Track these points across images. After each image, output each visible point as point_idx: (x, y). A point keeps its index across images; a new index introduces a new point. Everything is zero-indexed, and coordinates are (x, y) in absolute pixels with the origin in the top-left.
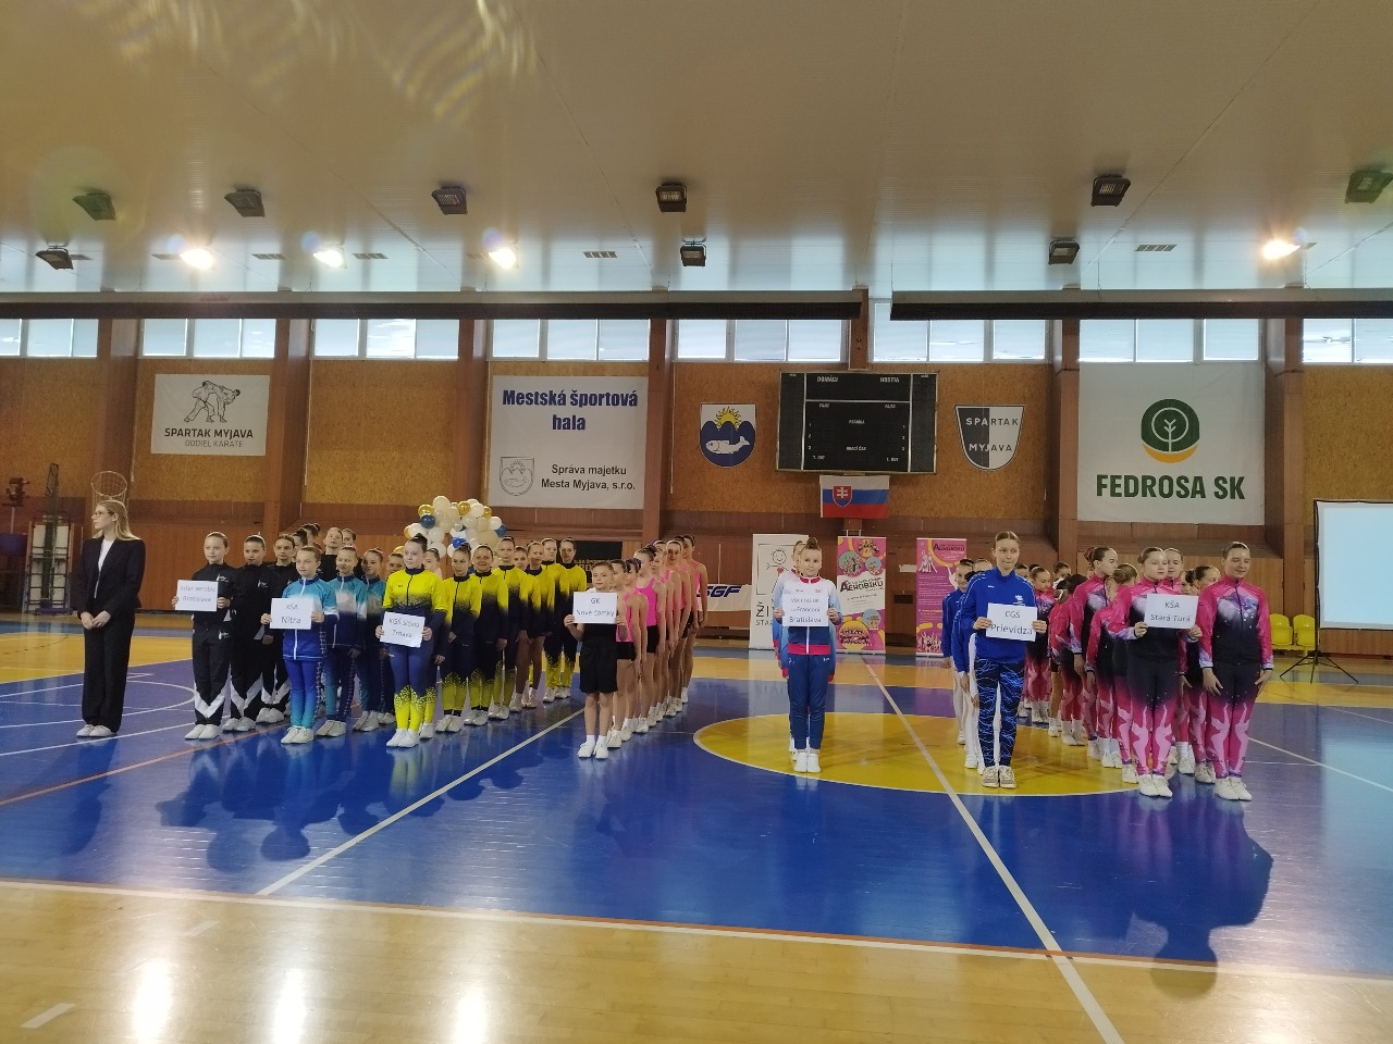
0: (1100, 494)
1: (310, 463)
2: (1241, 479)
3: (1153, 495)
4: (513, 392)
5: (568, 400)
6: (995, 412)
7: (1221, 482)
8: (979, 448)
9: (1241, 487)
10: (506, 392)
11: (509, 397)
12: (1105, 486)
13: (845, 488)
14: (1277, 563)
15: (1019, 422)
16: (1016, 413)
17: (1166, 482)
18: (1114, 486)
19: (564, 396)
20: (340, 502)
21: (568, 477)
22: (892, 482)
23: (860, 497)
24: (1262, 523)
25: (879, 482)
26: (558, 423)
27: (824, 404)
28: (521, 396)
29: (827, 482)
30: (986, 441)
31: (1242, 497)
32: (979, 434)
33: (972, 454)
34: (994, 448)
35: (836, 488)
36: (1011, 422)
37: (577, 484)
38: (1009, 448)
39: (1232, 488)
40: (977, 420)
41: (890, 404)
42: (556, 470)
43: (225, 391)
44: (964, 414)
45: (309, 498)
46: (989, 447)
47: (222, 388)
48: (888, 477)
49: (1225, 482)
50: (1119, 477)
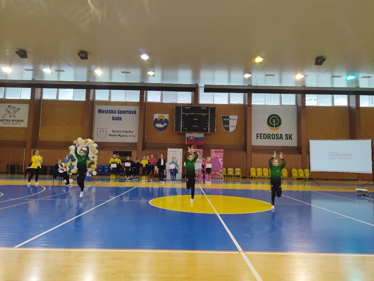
0: (257, 138)
1: (41, 129)
3: (270, 139)
4: (101, 110)
5: (117, 112)
6: (231, 117)
7: (287, 135)
8: (227, 126)
9: (292, 137)
10: (99, 110)
11: (100, 111)
12: (258, 136)
13: (192, 137)
14: (300, 156)
15: (237, 120)
16: (236, 117)
17: (273, 135)
18: (261, 136)
19: (116, 111)
20: (49, 140)
21: (117, 134)
22: (204, 135)
23: (196, 139)
24: (296, 146)
25: (201, 135)
26: (113, 118)
27: (187, 114)
28: (103, 111)
29: (188, 135)
30: (229, 124)
31: (292, 139)
32: (227, 123)
33: (225, 128)
34: (231, 126)
35: (190, 137)
36: (235, 120)
37: (119, 135)
38: (234, 126)
39: (289, 137)
40: (226, 119)
41: (204, 114)
42: (113, 131)
43: (15, 108)
44: (223, 117)
45: (40, 139)
46: (230, 126)
47: (14, 107)
48: (203, 134)
49: (288, 135)
50: (262, 134)
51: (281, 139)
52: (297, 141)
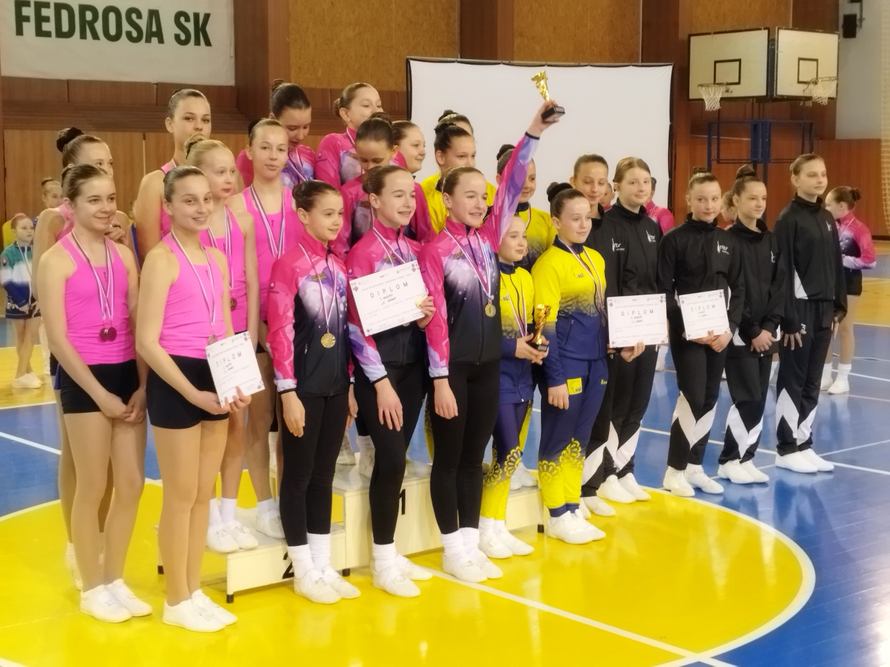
0: (20, 32)
2: (207, 16)
3: (95, 37)
7: (182, 19)
9: (209, 29)
12: (27, 19)
17: (112, 16)
18: (40, 19)
24: (231, 81)
31: (208, 43)
39: (196, 30)
50: (47, 5)
51: (154, 40)
52: (232, 54)
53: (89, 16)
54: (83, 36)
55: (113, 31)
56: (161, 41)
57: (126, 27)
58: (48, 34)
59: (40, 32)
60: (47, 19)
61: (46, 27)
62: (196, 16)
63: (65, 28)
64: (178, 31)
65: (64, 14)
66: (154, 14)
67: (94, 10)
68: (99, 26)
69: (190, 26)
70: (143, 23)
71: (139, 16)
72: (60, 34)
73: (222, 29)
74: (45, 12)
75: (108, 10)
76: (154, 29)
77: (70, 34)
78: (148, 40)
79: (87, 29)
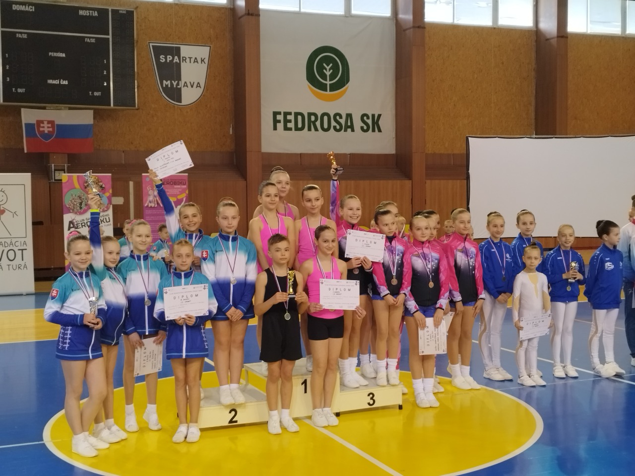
0: (275, 128)
2: (379, 116)
3: (316, 129)
6: (185, 51)
7: (365, 118)
8: (172, 84)
9: (380, 123)
12: (279, 122)
13: (49, 122)
15: (206, 61)
16: (203, 52)
17: (326, 118)
18: (286, 121)
22: (97, 115)
23: (64, 131)
24: (393, 152)
25: (83, 117)
27: (22, 33)
29: (29, 116)
30: (179, 78)
31: (380, 131)
32: (172, 72)
33: (166, 90)
34: (186, 85)
35: (39, 122)
36: (199, 61)
38: (198, 85)
39: (373, 124)
40: (169, 58)
41: (90, 38)
44: (158, 51)
46: (182, 83)
48: (92, 112)
49: (368, 118)
50: (290, 114)
51: (349, 130)
52: (394, 136)
53: (313, 118)
54: (309, 129)
55: (326, 126)
56: (353, 130)
57: (333, 123)
58: (290, 129)
59: (286, 128)
60: (290, 121)
61: (289, 125)
62: (373, 116)
63: (300, 125)
64: (363, 125)
65: (300, 118)
66: (349, 116)
67: (315, 115)
68: (318, 124)
69: (370, 122)
70: (343, 121)
71: (341, 117)
72: (297, 129)
73: (388, 123)
74: (289, 117)
75: (323, 115)
76: (349, 124)
77: (302, 128)
78: (345, 131)
79: (312, 126)
